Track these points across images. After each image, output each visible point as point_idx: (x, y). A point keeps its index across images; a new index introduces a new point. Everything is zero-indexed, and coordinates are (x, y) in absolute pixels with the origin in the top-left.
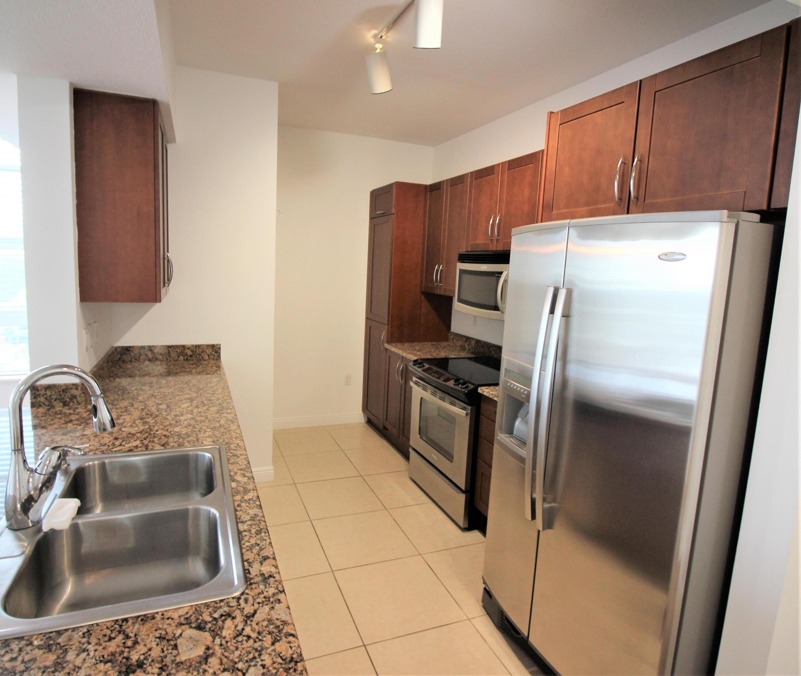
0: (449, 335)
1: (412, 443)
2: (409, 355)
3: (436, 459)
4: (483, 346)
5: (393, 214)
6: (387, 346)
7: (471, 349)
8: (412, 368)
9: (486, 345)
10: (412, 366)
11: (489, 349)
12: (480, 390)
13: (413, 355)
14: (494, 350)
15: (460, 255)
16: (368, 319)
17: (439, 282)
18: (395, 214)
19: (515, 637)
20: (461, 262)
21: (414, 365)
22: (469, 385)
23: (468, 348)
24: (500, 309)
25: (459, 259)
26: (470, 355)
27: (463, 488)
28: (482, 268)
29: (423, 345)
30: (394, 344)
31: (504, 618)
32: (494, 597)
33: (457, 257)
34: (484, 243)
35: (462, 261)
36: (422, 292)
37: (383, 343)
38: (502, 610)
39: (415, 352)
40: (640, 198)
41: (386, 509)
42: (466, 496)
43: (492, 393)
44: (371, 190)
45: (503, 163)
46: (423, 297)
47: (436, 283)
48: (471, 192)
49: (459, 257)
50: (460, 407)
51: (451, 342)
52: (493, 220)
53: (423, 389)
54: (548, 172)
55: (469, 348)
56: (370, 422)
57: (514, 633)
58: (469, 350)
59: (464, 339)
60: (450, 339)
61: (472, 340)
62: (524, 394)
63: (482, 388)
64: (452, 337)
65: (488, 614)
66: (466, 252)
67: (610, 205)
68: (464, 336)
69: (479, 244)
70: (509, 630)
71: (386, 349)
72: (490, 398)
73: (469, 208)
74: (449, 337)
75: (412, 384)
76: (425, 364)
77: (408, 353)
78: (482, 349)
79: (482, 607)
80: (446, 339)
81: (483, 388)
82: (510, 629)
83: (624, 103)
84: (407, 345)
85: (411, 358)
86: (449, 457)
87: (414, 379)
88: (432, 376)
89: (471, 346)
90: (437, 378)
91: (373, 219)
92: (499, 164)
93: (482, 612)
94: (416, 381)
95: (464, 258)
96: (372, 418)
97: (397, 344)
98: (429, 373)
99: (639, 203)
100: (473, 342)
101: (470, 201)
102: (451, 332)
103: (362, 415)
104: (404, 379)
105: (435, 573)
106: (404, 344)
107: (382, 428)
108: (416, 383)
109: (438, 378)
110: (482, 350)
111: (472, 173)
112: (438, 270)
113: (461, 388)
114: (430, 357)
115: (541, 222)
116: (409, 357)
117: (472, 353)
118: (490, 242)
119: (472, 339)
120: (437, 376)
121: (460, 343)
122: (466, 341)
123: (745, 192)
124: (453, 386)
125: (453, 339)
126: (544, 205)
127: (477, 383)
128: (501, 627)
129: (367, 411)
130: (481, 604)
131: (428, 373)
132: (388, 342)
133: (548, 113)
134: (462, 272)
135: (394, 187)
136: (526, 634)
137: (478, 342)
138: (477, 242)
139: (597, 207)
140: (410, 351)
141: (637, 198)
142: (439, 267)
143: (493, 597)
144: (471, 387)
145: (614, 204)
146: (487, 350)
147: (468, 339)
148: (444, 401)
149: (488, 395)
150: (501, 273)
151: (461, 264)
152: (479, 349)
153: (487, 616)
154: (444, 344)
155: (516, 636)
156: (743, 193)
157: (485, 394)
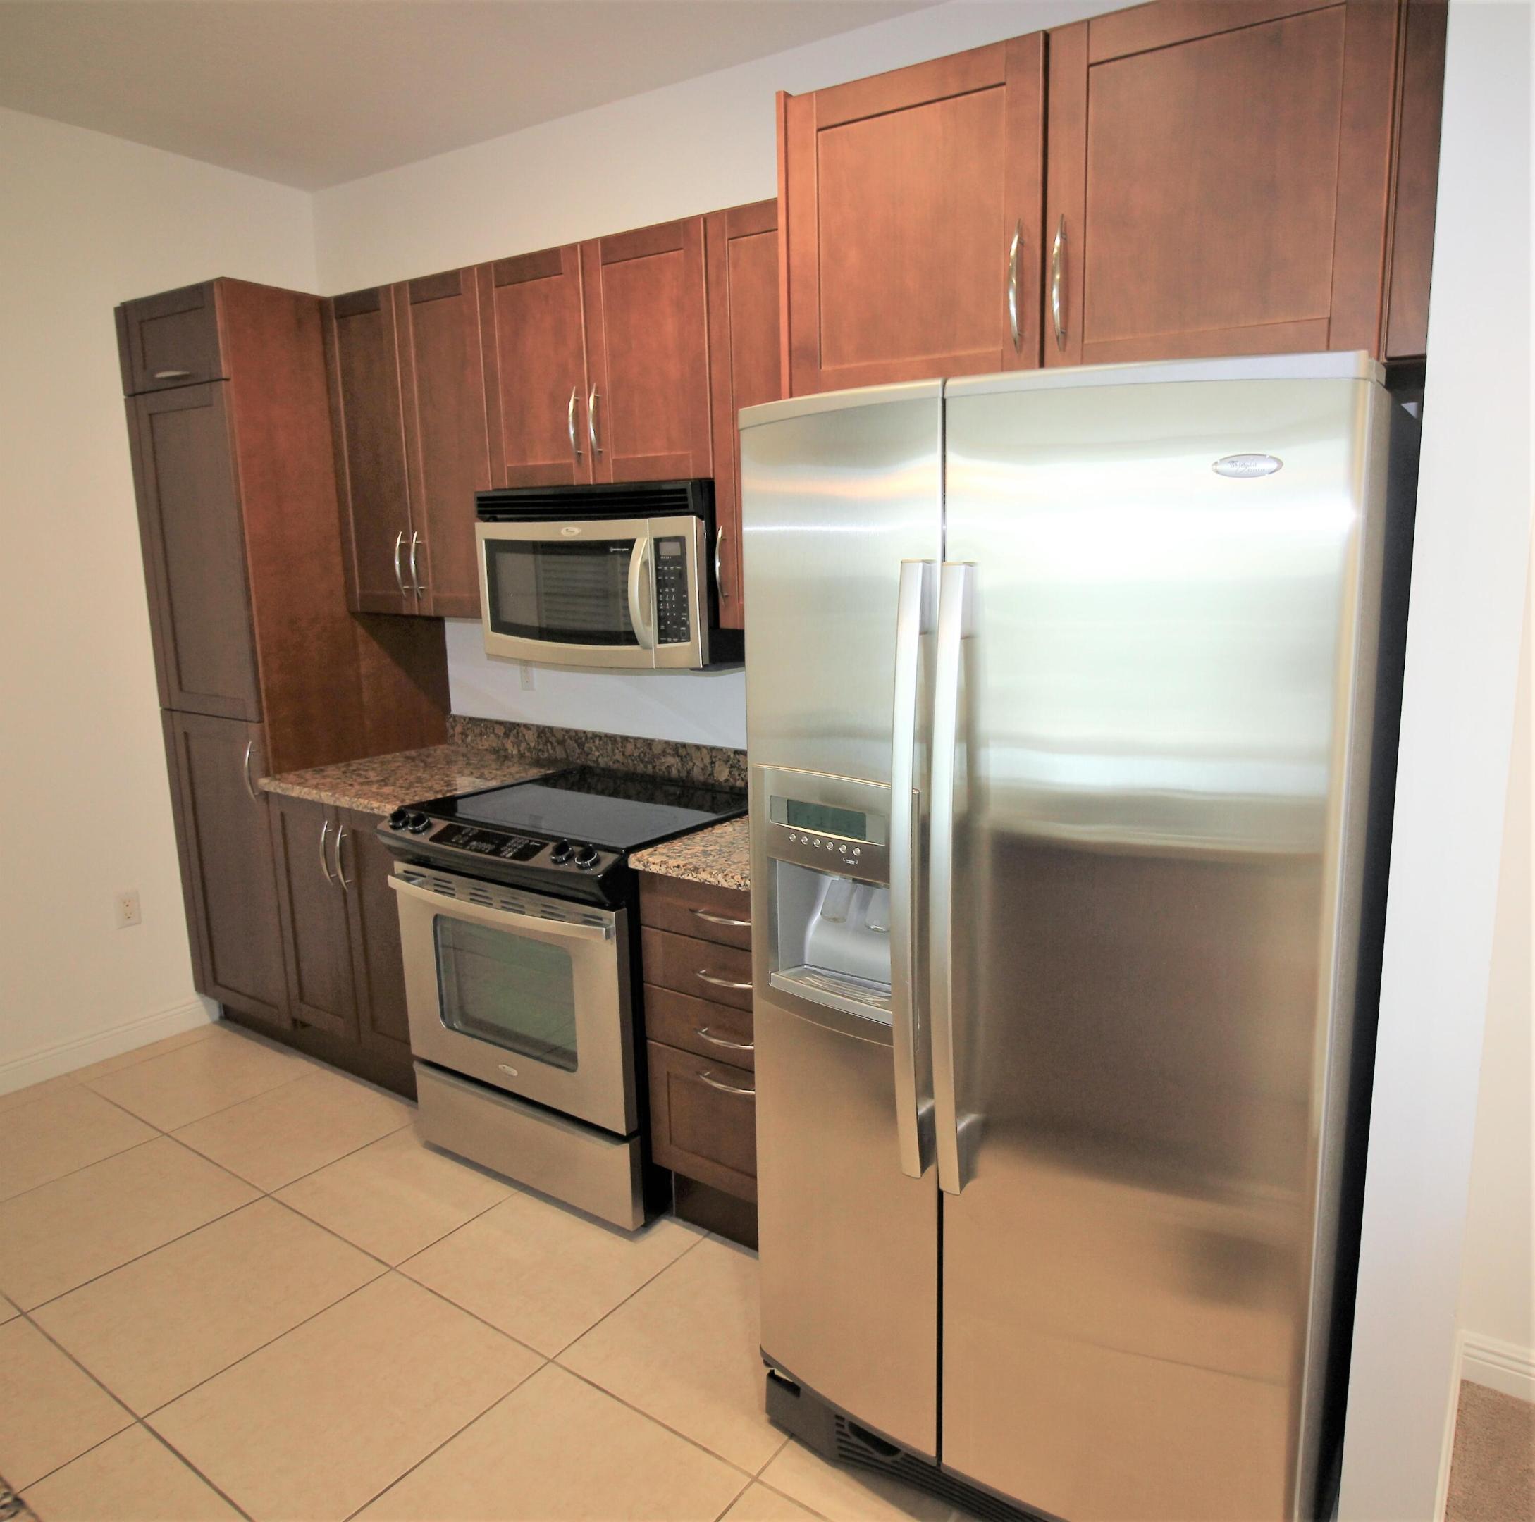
0: (448, 724)
1: (417, 1049)
2: (364, 801)
3: (515, 1073)
4: (562, 742)
5: (227, 380)
6: (265, 783)
7: (527, 754)
8: (387, 836)
9: (570, 737)
10: (391, 831)
11: (581, 746)
12: (634, 862)
13: (377, 800)
14: (597, 749)
15: (479, 499)
16: (169, 712)
17: (415, 582)
18: (232, 380)
19: (886, 1464)
20: (487, 520)
21: (394, 827)
22: (601, 854)
23: (515, 752)
24: (639, 642)
25: (480, 512)
26: (535, 773)
27: (622, 1130)
28: (563, 532)
29: (383, 763)
30: (292, 777)
31: (846, 1430)
32: (807, 1387)
33: (472, 508)
34: (550, 465)
35: (488, 516)
36: (354, 614)
37: (250, 779)
38: (840, 1413)
39: (374, 788)
40: (1070, 333)
41: (392, 1269)
42: (630, 1147)
43: (673, 862)
44: (118, 305)
45: (584, 244)
46: (360, 631)
47: (404, 584)
48: (487, 322)
49: (479, 506)
50: (580, 921)
51: (460, 742)
52: (576, 401)
53: (436, 891)
54: (795, 260)
55: (519, 751)
56: (229, 1016)
57: (877, 1455)
58: (522, 756)
59: (500, 731)
60: (453, 735)
61: (525, 731)
62: (853, 857)
63: (639, 854)
64: (458, 729)
65: (792, 1436)
66: (494, 490)
67: (991, 349)
68: (500, 723)
69: (535, 468)
70: (867, 1454)
71: (266, 795)
72: (672, 878)
73: (490, 366)
74: (451, 731)
75: (393, 882)
76: (432, 820)
77: (358, 796)
78: (558, 748)
79: (770, 1426)
80: (442, 737)
81: (645, 853)
82: (866, 1450)
83: (1004, 88)
84: (332, 771)
85: (372, 809)
86: (564, 1058)
87: (399, 867)
88: (470, 850)
89: (523, 746)
90: (491, 853)
91: (140, 398)
92: (572, 247)
93: (775, 1438)
94: (406, 872)
95: (492, 508)
96: (242, 1005)
97: (301, 772)
98: (456, 842)
99: (1069, 345)
100: (530, 736)
101: (489, 346)
102: (455, 717)
103: (200, 1003)
104: (351, 871)
105: (607, 1393)
106: (322, 770)
107: (287, 1025)
108: (408, 877)
109: (496, 852)
110: (560, 753)
111: (484, 268)
112: (405, 548)
113: (580, 867)
114: (431, 796)
115: (791, 396)
116: (366, 807)
117: (538, 763)
118: (573, 461)
119: (526, 726)
120: (489, 847)
121: (489, 742)
122: (507, 735)
123: (1329, 320)
124: (552, 867)
125: (464, 734)
126: (793, 347)
127: (623, 845)
128: (841, 1456)
129: (218, 988)
130: (764, 1417)
131: (456, 844)
132: (267, 774)
133: (778, 94)
134: (494, 547)
135: (216, 290)
136: (932, 1452)
137: (545, 733)
138: (530, 464)
139: (953, 354)
140: (357, 787)
141: (1064, 333)
142: (406, 537)
143: (803, 1389)
144: (609, 859)
145: (1000, 348)
146: (578, 751)
147: (511, 728)
148: (523, 913)
149: (663, 871)
150: (630, 544)
151: (486, 523)
152: (551, 751)
153: (792, 1443)
154: (441, 750)
155: (888, 1459)
156: (1326, 322)
157: (654, 869)
